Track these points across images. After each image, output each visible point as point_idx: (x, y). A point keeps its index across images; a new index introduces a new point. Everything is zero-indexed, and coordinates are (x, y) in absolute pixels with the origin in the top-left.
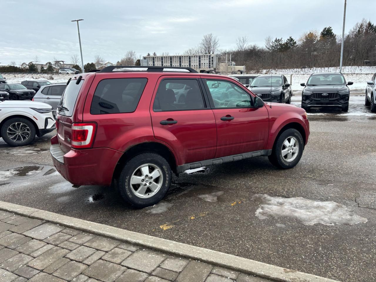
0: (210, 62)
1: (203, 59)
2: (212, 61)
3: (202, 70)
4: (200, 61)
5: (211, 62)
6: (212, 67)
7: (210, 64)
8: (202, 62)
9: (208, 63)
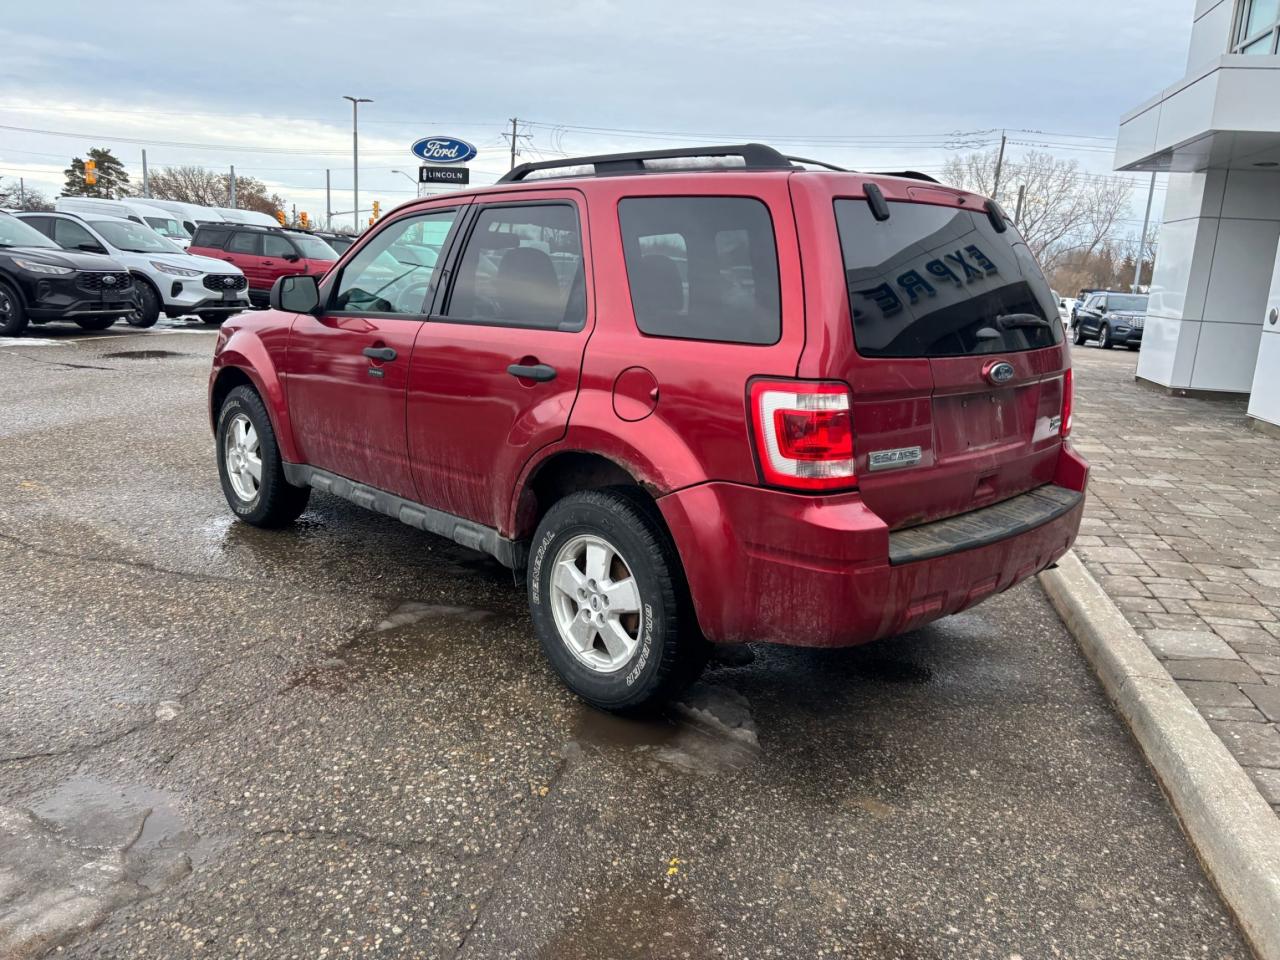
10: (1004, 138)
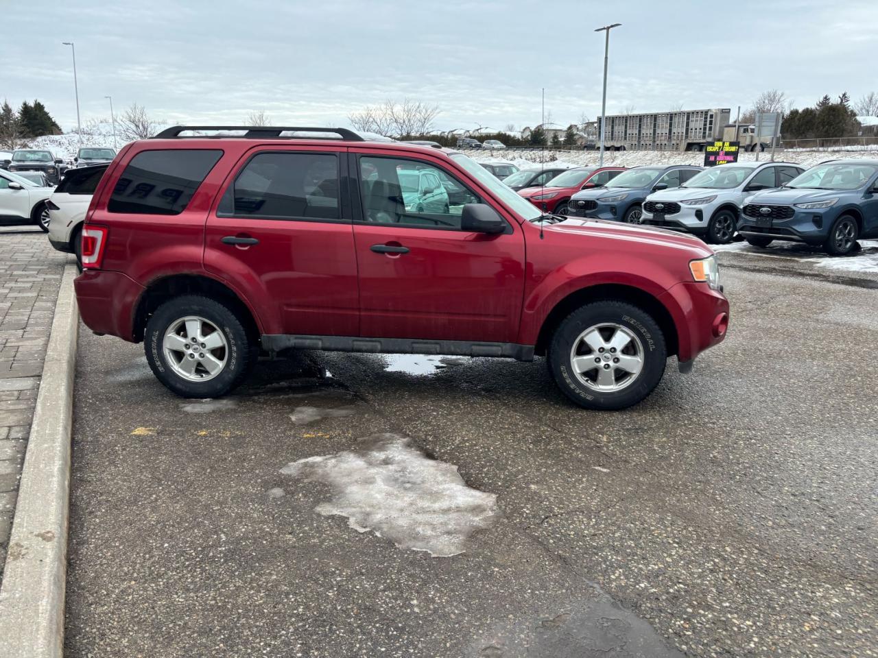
0: (705, 125)
1: (694, 119)
2: (711, 123)
3: (690, 142)
4: (688, 124)
5: (708, 126)
6: (710, 136)
7: (705, 129)
8: (692, 125)
9: (702, 127)
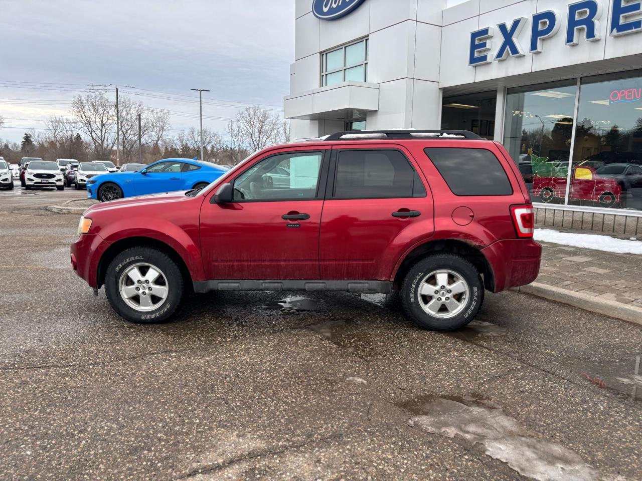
10: (117, 89)
